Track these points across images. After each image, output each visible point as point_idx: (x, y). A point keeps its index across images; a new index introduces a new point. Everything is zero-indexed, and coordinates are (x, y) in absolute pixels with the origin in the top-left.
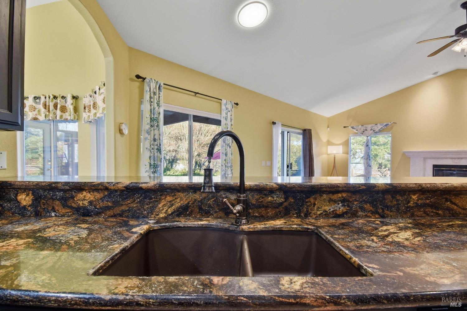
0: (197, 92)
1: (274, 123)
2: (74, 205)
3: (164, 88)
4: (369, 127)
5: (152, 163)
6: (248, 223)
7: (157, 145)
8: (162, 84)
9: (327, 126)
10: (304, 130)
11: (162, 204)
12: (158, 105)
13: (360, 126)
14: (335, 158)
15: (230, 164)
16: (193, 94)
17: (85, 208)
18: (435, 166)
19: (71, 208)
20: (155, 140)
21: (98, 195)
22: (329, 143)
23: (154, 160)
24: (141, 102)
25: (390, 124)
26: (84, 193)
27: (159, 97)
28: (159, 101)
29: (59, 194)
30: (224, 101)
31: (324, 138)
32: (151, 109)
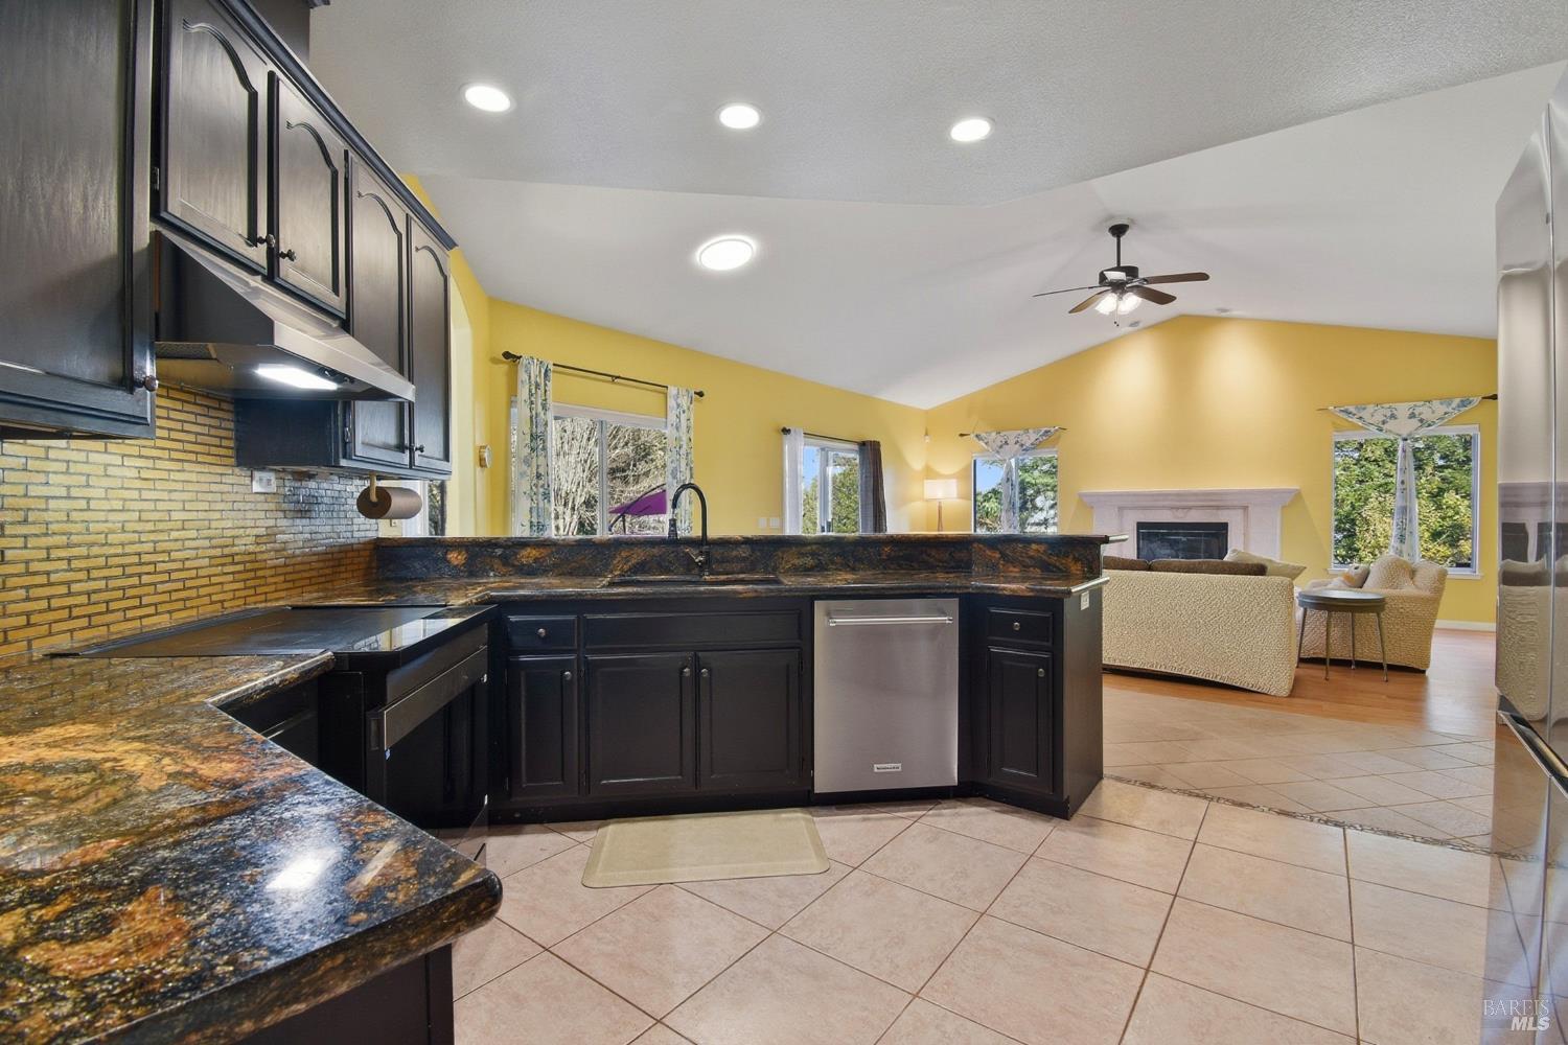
0: (617, 375)
1: (786, 431)
2: (517, 563)
3: (554, 372)
4: (1012, 436)
5: (535, 520)
6: (711, 574)
7: (543, 486)
8: (551, 367)
9: (924, 433)
10: (863, 444)
11: (617, 560)
12: (544, 407)
13: (994, 434)
14: (940, 508)
15: (687, 524)
16: (610, 378)
17: (529, 565)
18: (1140, 525)
19: (513, 566)
20: (539, 476)
21: (545, 552)
22: (929, 473)
23: (538, 516)
24: (511, 403)
25: (1053, 430)
26: (529, 550)
27: (546, 391)
28: (546, 400)
29: (499, 551)
30: (672, 391)
31: (916, 462)
32: (531, 417)
